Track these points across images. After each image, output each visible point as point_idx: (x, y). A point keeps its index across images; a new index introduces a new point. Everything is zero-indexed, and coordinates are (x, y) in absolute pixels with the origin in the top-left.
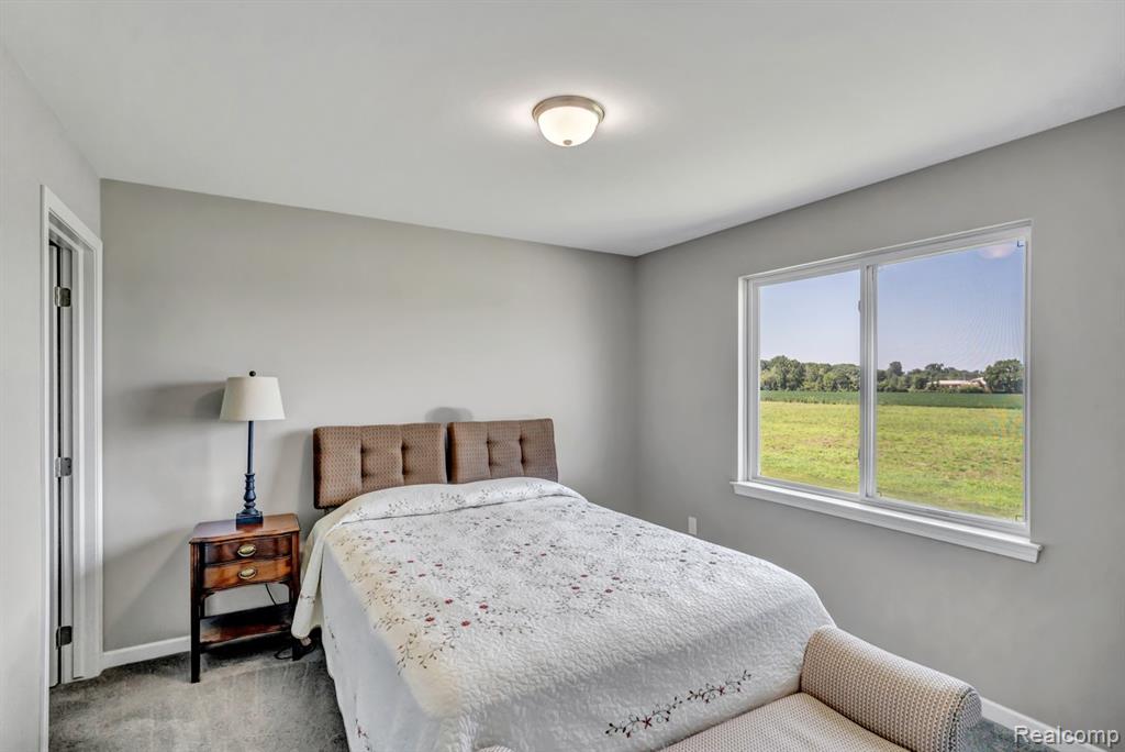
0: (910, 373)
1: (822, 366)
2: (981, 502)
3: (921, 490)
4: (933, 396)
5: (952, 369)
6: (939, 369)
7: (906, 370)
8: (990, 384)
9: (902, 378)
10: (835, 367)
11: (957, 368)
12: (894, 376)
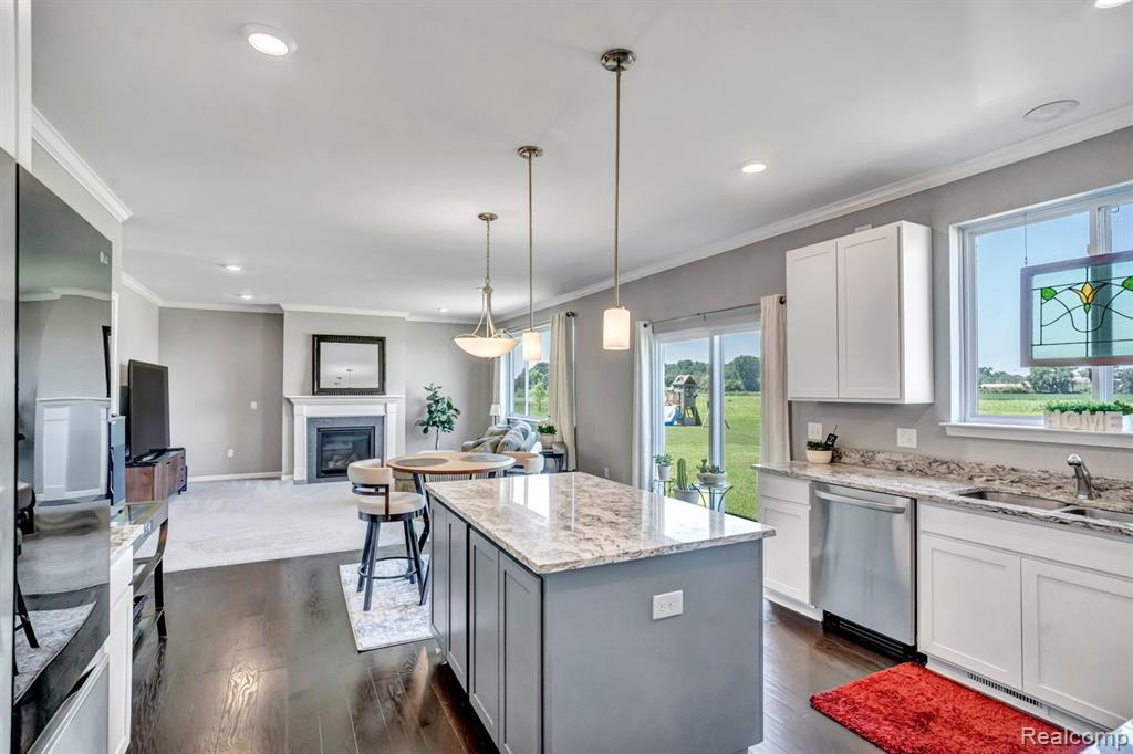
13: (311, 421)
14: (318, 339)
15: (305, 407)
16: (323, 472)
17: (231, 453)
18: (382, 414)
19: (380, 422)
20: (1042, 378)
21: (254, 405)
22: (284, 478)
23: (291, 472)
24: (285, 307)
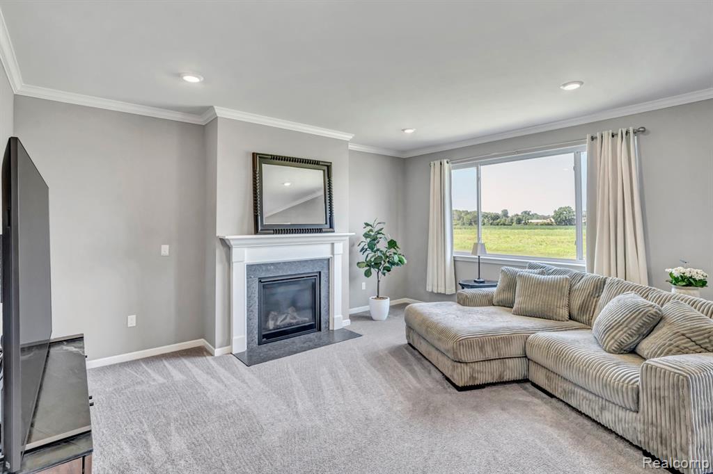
0: (513, 216)
1: (463, 212)
2: (550, 252)
3: (520, 249)
4: (527, 226)
5: (536, 214)
6: (529, 214)
7: (510, 215)
8: (556, 220)
9: (509, 219)
10: (471, 213)
11: (538, 214)
12: (504, 218)
13: (251, 268)
14: (259, 160)
15: (246, 251)
16: (264, 336)
17: (132, 321)
18: (328, 255)
19: (326, 266)
20: (560, 217)
21: (165, 250)
22: (218, 352)
23: (228, 342)
24: (221, 112)
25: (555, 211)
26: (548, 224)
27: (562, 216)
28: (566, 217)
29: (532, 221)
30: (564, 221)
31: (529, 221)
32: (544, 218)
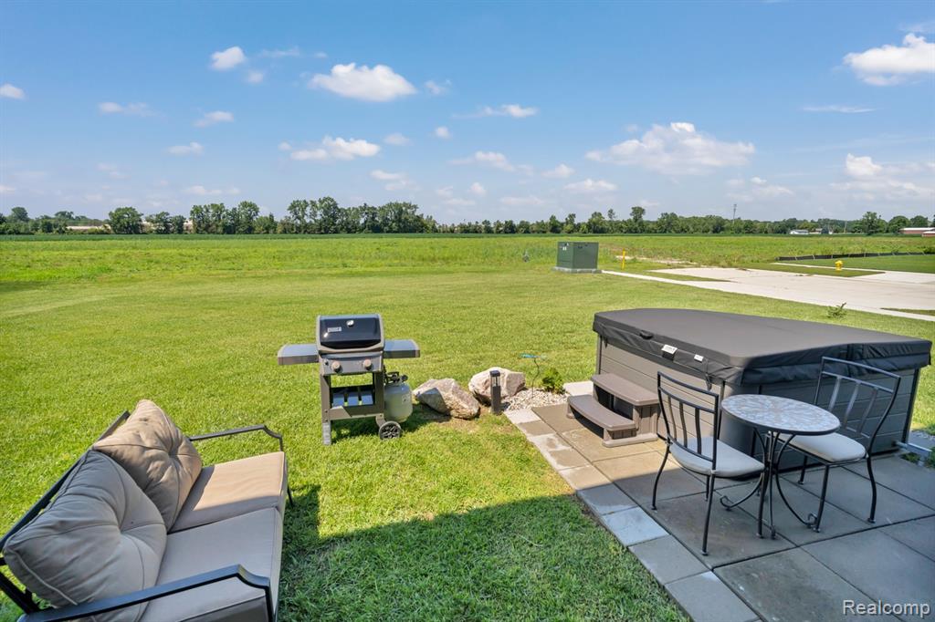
0: (36, 219)
4: (66, 236)
5: (83, 217)
6: (70, 217)
7: (31, 217)
9: (29, 223)
11: (87, 216)
12: (18, 222)
25: (111, 214)
26: (102, 233)
27: (122, 220)
28: (128, 223)
29: (73, 228)
30: (127, 228)
31: (68, 228)
32: (96, 223)
